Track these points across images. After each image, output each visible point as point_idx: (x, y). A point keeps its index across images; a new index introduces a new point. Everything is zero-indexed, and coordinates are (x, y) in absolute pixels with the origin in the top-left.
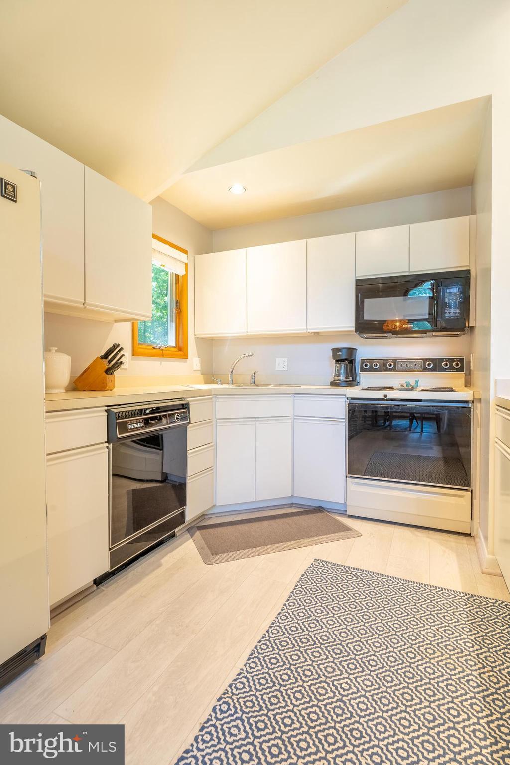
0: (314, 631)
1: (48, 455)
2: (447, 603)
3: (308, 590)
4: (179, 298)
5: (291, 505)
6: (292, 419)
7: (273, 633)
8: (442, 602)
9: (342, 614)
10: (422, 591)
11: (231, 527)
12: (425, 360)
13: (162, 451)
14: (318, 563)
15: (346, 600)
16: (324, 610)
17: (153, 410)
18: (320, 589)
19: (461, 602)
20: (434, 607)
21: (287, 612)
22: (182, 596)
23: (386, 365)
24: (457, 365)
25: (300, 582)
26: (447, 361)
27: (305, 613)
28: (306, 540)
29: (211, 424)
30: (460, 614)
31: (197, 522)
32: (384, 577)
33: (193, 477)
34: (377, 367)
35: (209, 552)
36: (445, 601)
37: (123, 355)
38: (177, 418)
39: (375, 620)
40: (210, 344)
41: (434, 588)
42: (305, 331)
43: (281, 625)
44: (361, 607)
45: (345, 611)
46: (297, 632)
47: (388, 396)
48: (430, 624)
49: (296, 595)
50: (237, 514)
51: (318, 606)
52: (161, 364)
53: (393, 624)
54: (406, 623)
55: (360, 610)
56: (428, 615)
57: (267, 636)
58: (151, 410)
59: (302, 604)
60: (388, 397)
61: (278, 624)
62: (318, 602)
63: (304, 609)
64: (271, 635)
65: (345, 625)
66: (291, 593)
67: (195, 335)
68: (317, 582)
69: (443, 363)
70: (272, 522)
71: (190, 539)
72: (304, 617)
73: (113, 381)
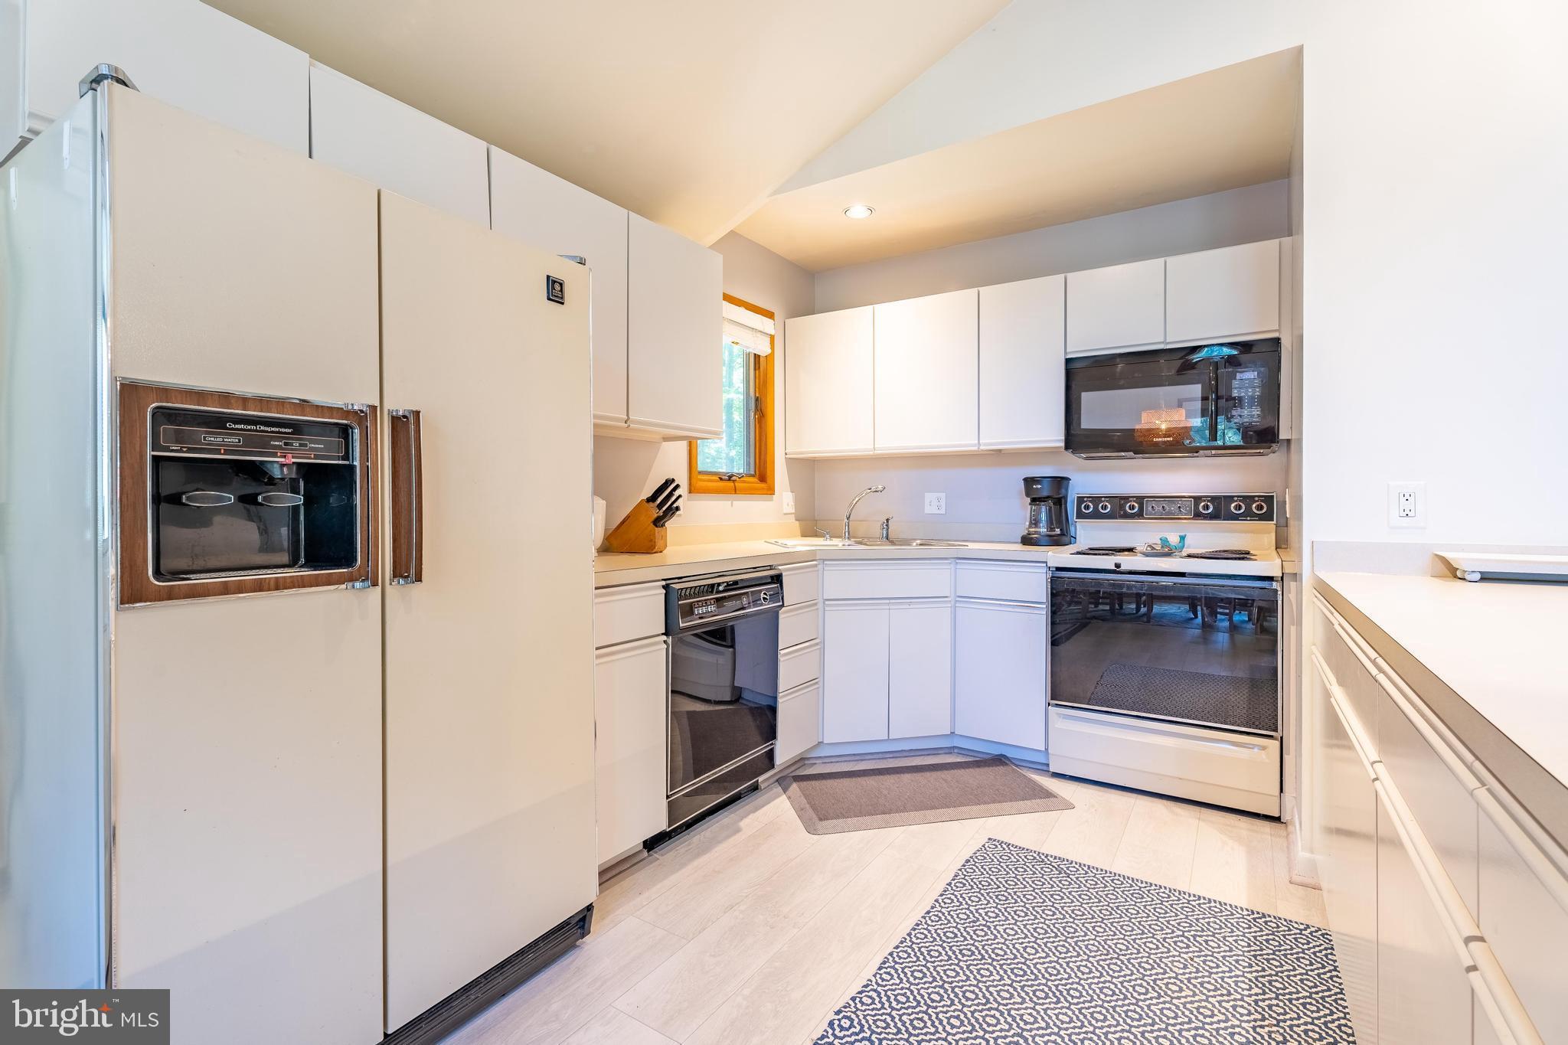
0: (982, 941)
1: (597, 649)
2: (1215, 923)
3: (975, 883)
4: (759, 393)
5: (950, 750)
6: (953, 603)
7: (918, 938)
8: (1207, 920)
9: (1030, 922)
10: (1173, 901)
11: (848, 780)
12: (1197, 499)
13: (731, 650)
14: (994, 845)
15: (1038, 903)
16: (1001, 914)
17: (728, 585)
18: (995, 883)
19: (1240, 924)
20: (1191, 926)
21: (940, 911)
22: (776, 876)
23: (1123, 508)
24: (1260, 508)
25: (963, 870)
26: (1240, 501)
27: (968, 916)
28: (975, 808)
29: (816, 607)
30: (1236, 941)
31: (793, 768)
32: (1108, 875)
33: (787, 695)
34: (1109, 510)
35: (814, 816)
36: (1212, 919)
37: (680, 496)
38: (764, 598)
39: (1085, 936)
40: (809, 468)
41: (1194, 899)
42: (975, 448)
43: (929, 928)
44: (1062, 914)
45: (1036, 918)
46: (956, 940)
47: (1122, 565)
48: (1180, 950)
49: (954, 888)
50: (858, 760)
51: (990, 908)
52: (732, 505)
53: (1116, 944)
54: (1137, 944)
55: (1060, 919)
56: (1178, 936)
57: (907, 941)
58: (725, 584)
59: (964, 902)
60: (1123, 568)
61: (926, 926)
62: (992, 901)
63: (968, 909)
64: (914, 939)
65: (1035, 937)
66: (947, 884)
67: (786, 454)
68: (990, 872)
69: (1233, 505)
70: (918, 776)
71: (782, 794)
72: (968, 921)
73: (664, 538)
